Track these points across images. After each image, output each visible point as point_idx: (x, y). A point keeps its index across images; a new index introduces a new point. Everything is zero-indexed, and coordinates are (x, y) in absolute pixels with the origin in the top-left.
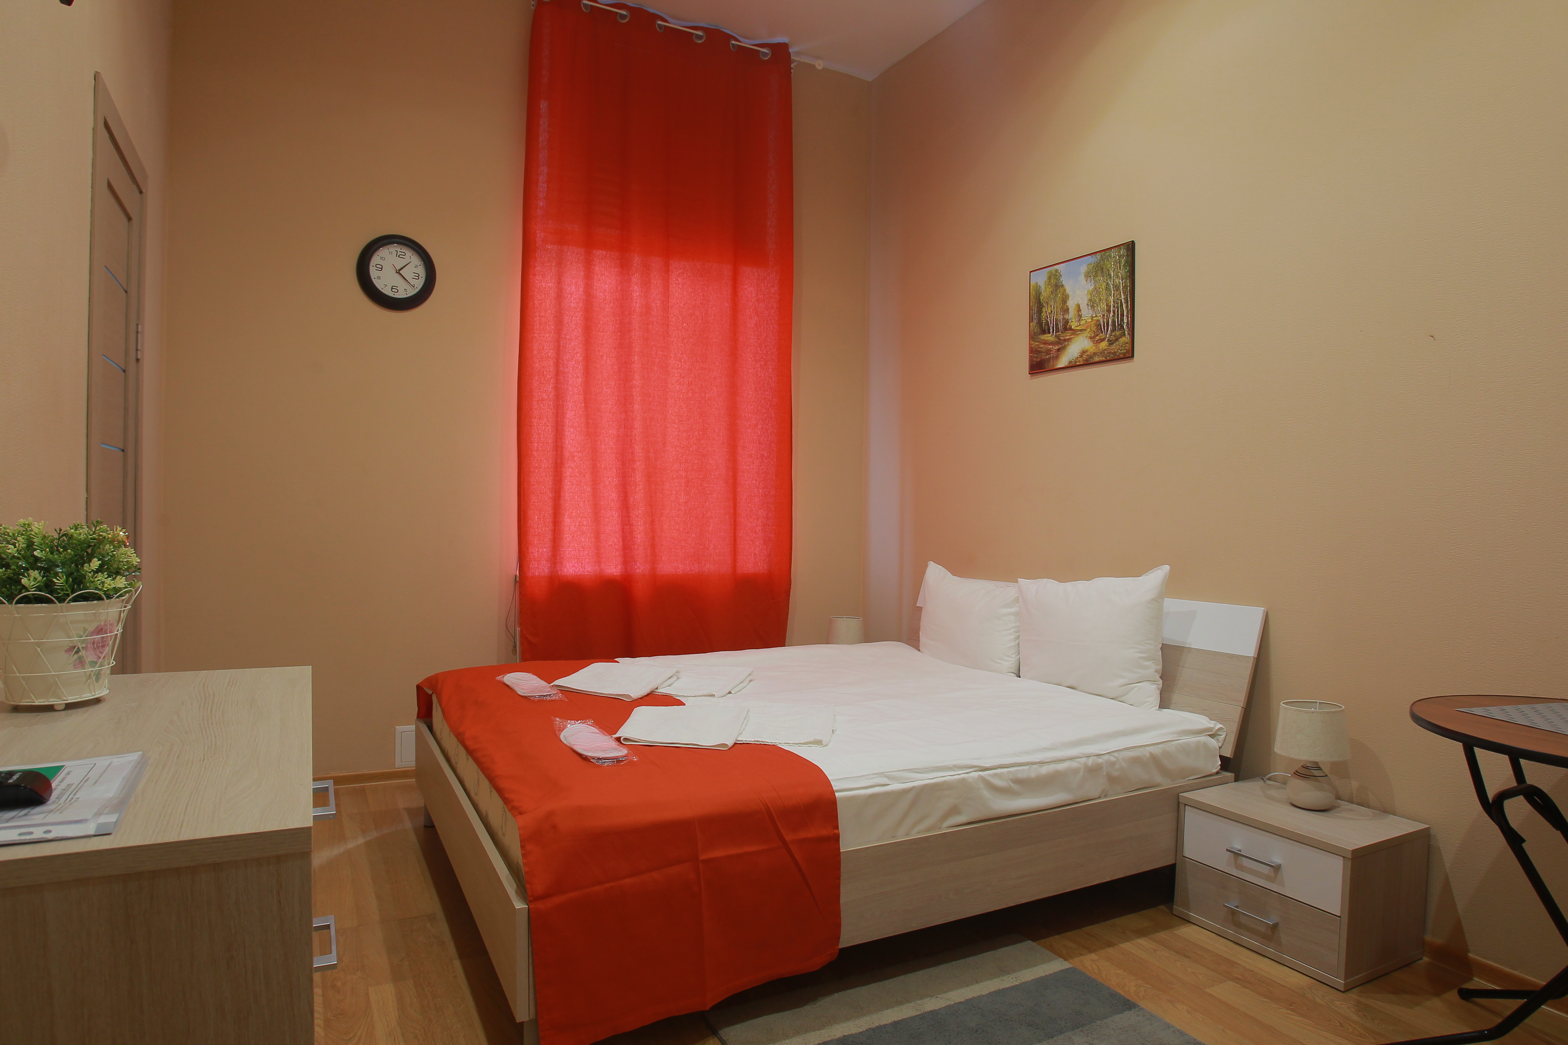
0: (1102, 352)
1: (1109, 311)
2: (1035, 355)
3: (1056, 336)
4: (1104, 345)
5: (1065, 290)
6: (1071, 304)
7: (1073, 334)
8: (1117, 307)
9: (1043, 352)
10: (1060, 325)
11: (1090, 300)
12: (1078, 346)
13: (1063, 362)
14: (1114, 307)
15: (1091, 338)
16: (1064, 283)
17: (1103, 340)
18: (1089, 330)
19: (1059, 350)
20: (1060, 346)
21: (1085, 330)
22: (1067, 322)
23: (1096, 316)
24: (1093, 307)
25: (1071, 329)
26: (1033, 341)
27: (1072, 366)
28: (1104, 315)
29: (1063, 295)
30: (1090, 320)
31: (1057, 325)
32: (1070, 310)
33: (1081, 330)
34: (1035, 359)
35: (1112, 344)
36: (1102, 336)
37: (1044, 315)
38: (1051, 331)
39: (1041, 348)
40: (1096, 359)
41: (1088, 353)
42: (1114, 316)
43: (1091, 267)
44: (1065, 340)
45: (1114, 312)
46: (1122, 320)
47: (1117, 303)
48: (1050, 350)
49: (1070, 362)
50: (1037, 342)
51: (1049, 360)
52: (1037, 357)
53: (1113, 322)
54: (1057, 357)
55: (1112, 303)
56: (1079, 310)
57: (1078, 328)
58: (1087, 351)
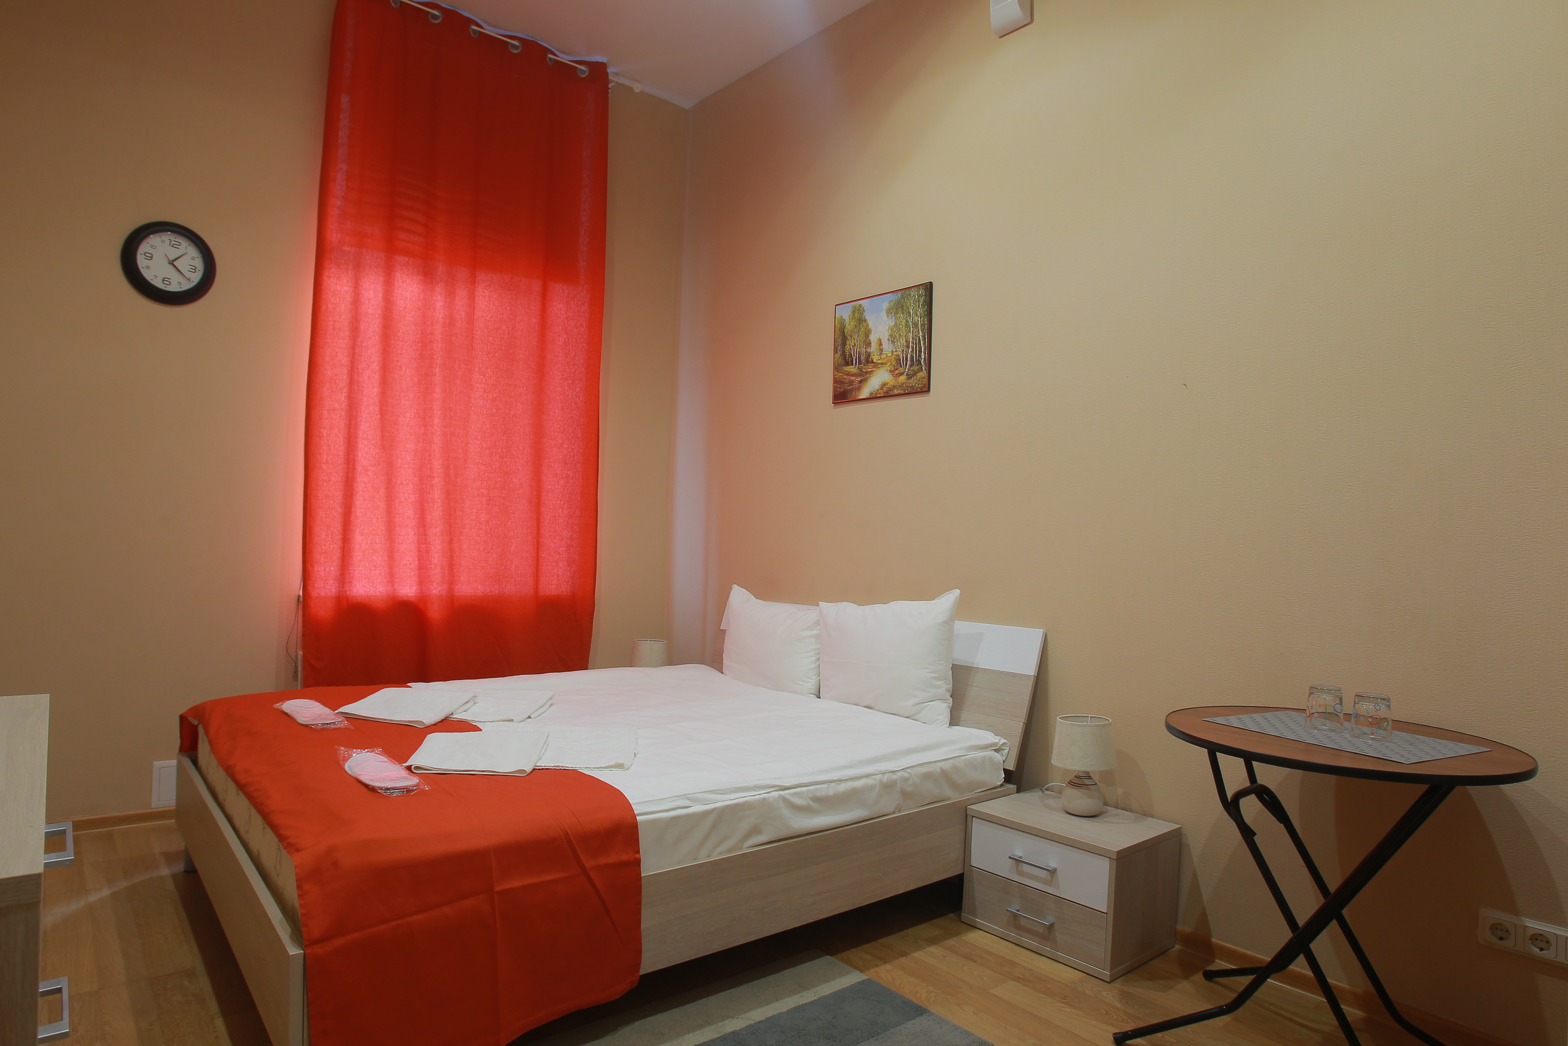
0: (901, 386)
1: (908, 347)
2: (839, 386)
3: (858, 368)
4: (903, 378)
5: (868, 325)
6: (873, 338)
7: (875, 367)
8: (916, 344)
9: (846, 383)
10: (863, 358)
11: (891, 335)
12: (879, 379)
13: (865, 393)
14: (913, 343)
15: (891, 371)
16: (867, 318)
17: (902, 374)
18: (889, 364)
19: (861, 382)
20: (862, 378)
21: (885, 364)
22: (869, 355)
23: (896, 351)
24: (893, 342)
25: (872, 362)
26: (837, 372)
27: (873, 398)
28: (903, 351)
29: (866, 329)
30: (891, 355)
31: (859, 357)
32: (872, 344)
33: (882, 364)
34: (838, 390)
35: (911, 378)
36: (901, 370)
37: (847, 347)
38: (854, 363)
39: (845, 379)
40: (896, 392)
41: (888, 386)
42: (912, 352)
43: (892, 304)
44: (867, 373)
45: (913, 348)
46: (920, 356)
47: (916, 340)
48: (853, 381)
49: (871, 394)
50: (840, 373)
51: (851, 390)
52: (840, 388)
53: (912, 357)
54: (859, 389)
55: (911, 340)
56: (881, 344)
57: (879, 362)
58: (887, 384)
